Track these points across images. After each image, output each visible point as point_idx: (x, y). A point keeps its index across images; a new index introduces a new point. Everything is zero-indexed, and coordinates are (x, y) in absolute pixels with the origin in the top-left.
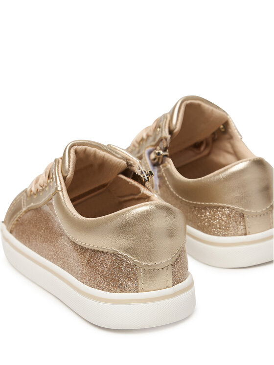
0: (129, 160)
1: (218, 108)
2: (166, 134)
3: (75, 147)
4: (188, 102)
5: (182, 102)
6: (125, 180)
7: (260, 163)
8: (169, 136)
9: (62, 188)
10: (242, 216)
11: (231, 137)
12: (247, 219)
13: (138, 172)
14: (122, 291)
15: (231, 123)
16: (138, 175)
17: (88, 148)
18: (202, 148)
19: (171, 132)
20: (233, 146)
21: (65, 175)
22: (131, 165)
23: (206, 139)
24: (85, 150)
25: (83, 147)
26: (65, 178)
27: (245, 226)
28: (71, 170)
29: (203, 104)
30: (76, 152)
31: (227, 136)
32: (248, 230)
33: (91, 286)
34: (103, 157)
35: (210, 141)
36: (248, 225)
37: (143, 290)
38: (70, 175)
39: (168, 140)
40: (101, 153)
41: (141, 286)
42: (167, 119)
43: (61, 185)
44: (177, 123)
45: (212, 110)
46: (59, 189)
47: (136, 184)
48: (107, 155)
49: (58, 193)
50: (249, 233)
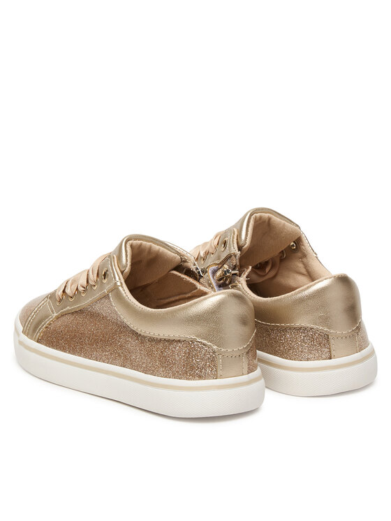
0: (183, 256)
1: (291, 222)
2: (235, 250)
3: (130, 242)
4: (258, 215)
5: (251, 215)
6: (180, 276)
7: (344, 281)
8: (238, 253)
9: (121, 283)
10: (327, 337)
11: (305, 256)
12: (332, 341)
13: (193, 268)
14: (200, 377)
15: (304, 239)
16: (193, 271)
17: (144, 243)
18: (267, 270)
19: (240, 248)
20: (306, 266)
21: (123, 270)
22: (185, 261)
23: (272, 259)
24: (141, 244)
25: (139, 242)
26: (122, 272)
27: (330, 349)
28: (129, 264)
29: (274, 218)
30: (131, 246)
31: (299, 254)
32: (333, 353)
33: (166, 377)
34: (158, 251)
35: (278, 260)
36: (333, 347)
37: (221, 377)
38: (128, 269)
39: (237, 257)
40: (156, 247)
41: (220, 372)
42: (234, 234)
43: (119, 280)
44: (246, 238)
45: (284, 224)
46: (119, 284)
47: (191, 280)
48: (162, 249)
49: (118, 289)
50: (335, 357)
